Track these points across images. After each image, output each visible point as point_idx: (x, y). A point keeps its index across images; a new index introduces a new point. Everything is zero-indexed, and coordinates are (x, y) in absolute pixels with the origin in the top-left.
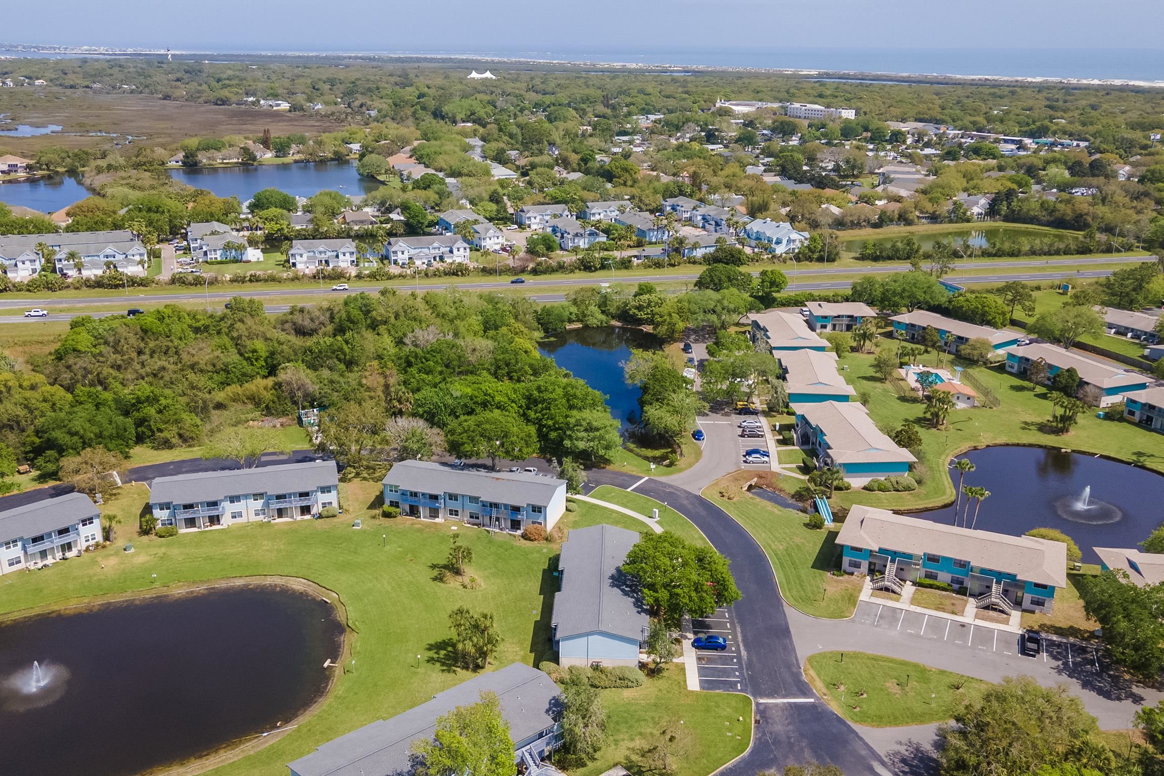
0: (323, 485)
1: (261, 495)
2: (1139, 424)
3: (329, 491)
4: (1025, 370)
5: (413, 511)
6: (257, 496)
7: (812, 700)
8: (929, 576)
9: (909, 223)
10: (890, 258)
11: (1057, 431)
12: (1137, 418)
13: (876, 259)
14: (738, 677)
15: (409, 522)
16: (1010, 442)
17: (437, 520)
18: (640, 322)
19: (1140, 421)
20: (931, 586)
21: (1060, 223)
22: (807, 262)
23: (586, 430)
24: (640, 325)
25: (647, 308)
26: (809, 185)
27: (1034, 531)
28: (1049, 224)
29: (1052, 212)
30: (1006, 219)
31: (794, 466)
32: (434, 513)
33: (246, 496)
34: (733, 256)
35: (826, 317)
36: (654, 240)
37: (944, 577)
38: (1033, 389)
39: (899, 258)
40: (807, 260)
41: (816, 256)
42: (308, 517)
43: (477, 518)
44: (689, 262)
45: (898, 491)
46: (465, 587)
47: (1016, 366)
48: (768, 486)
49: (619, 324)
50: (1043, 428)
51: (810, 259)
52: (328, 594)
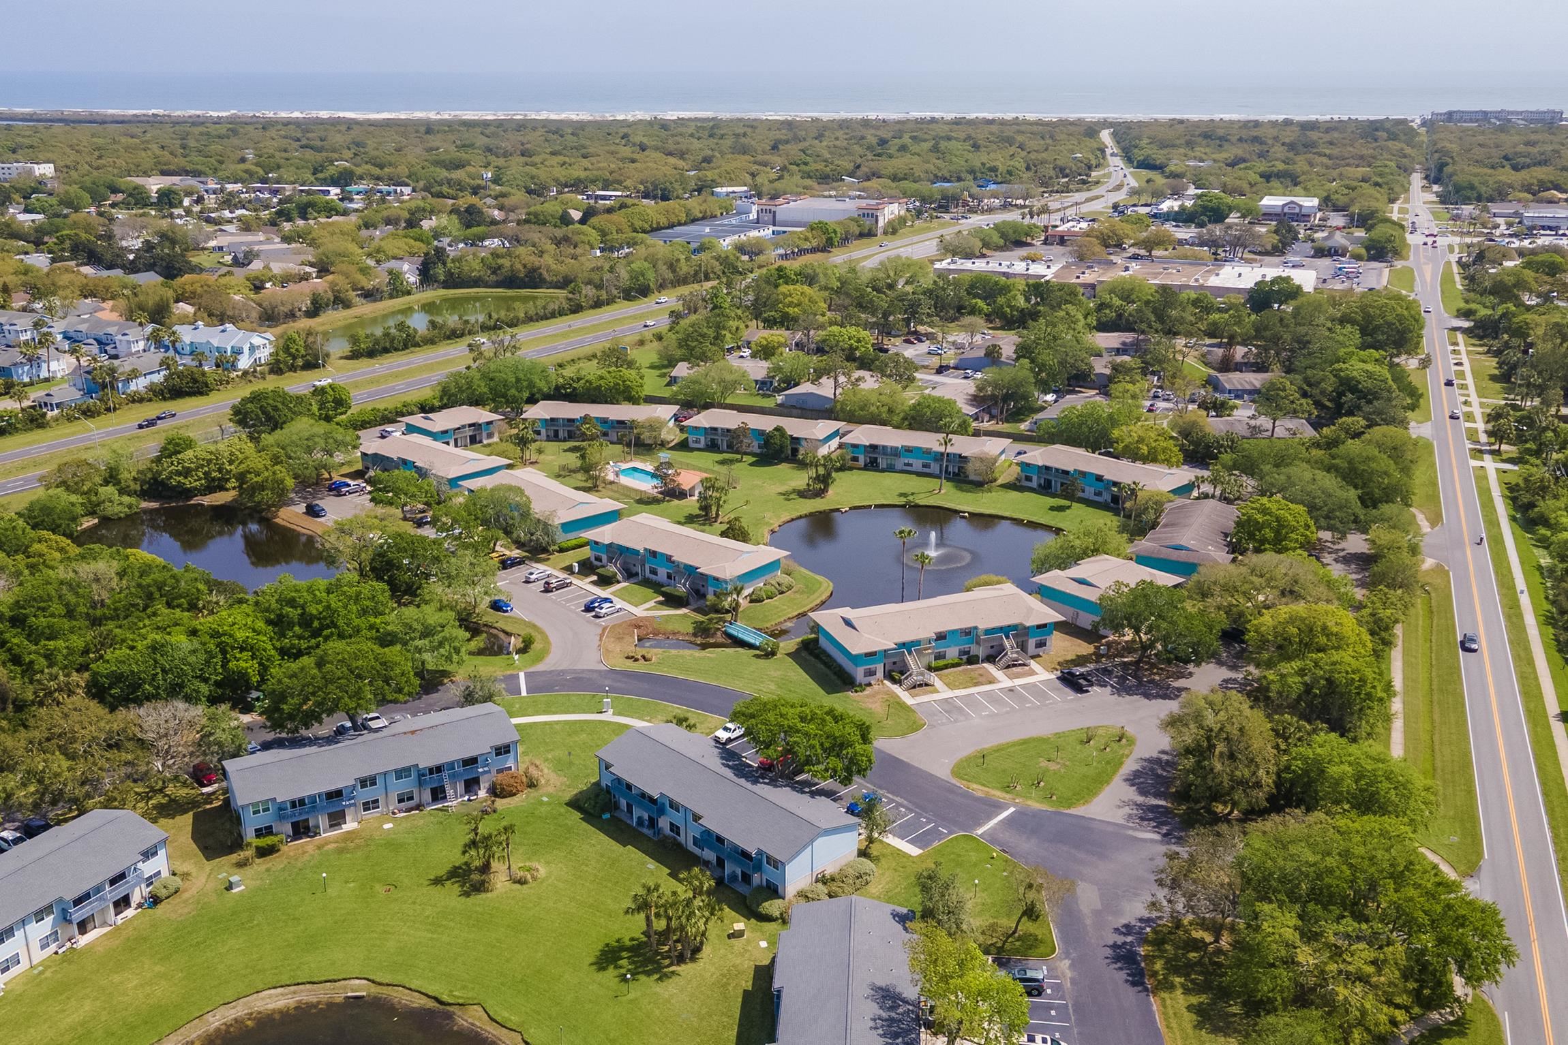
0: (144, 848)
1: (48, 909)
2: (866, 468)
3: (156, 853)
4: (713, 440)
5: (301, 830)
6: (39, 915)
7: (1012, 810)
8: (939, 657)
9: (347, 305)
10: (386, 351)
11: (820, 493)
12: (861, 463)
13: (371, 354)
14: (928, 822)
15: (310, 848)
16: (794, 516)
17: (346, 828)
18: (189, 493)
19: (866, 465)
20: (946, 667)
21: (511, 282)
22: (292, 374)
23: (424, 636)
24: (191, 498)
25: (197, 469)
26: (152, 273)
27: (968, 583)
28: (498, 285)
29: (496, 270)
30: (446, 285)
31: (652, 604)
32: (337, 819)
33: (23, 922)
34: (195, 381)
35: (446, 432)
36: (26, 380)
37: (952, 653)
38: (741, 461)
39: (396, 350)
40: (290, 370)
41: (300, 362)
42: (129, 913)
43: (411, 798)
44: (133, 401)
45: (782, 593)
46: (522, 882)
47: (702, 439)
48: (655, 635)
49: (154, 505)
50: (802, 494)
51: (293, 368)
52: (345, 988)
